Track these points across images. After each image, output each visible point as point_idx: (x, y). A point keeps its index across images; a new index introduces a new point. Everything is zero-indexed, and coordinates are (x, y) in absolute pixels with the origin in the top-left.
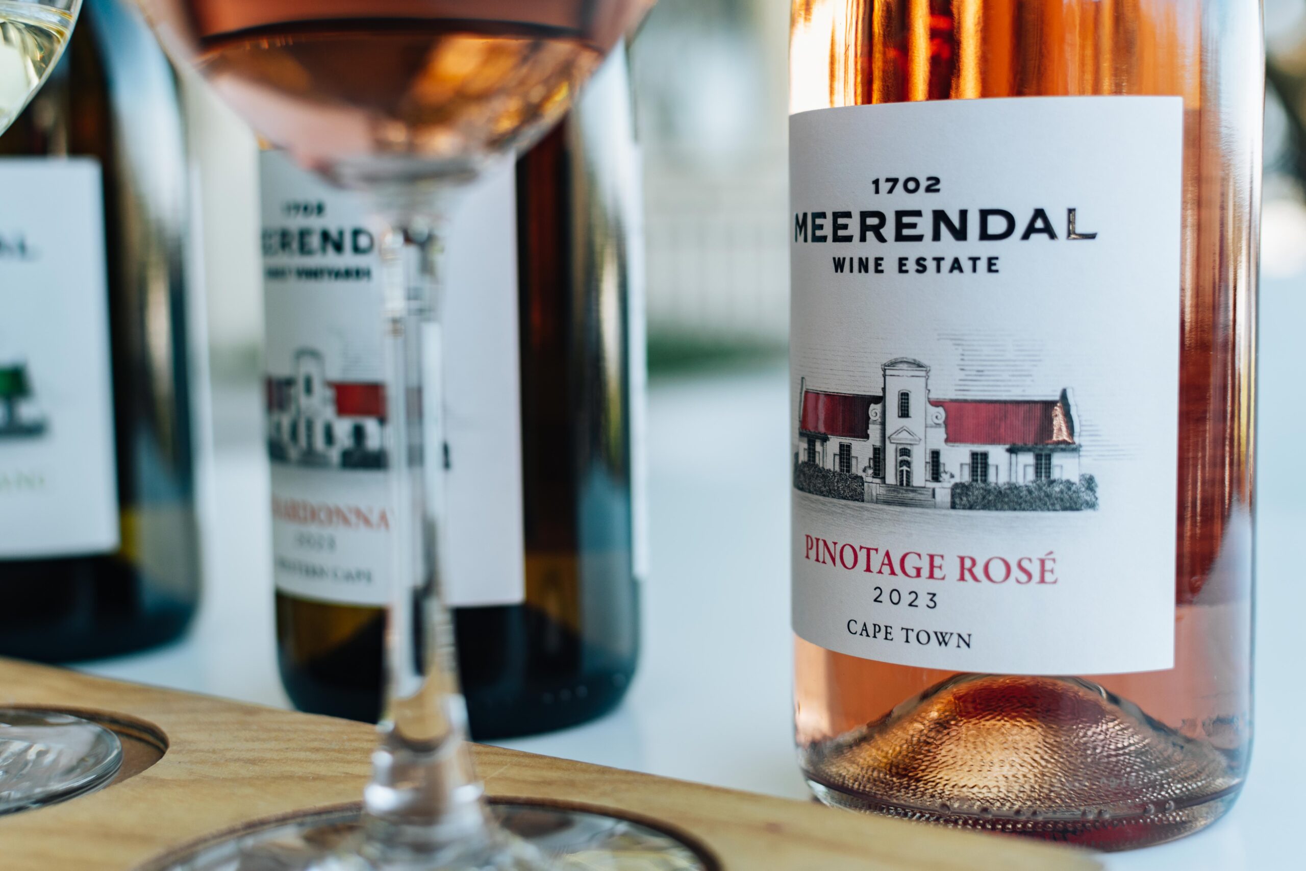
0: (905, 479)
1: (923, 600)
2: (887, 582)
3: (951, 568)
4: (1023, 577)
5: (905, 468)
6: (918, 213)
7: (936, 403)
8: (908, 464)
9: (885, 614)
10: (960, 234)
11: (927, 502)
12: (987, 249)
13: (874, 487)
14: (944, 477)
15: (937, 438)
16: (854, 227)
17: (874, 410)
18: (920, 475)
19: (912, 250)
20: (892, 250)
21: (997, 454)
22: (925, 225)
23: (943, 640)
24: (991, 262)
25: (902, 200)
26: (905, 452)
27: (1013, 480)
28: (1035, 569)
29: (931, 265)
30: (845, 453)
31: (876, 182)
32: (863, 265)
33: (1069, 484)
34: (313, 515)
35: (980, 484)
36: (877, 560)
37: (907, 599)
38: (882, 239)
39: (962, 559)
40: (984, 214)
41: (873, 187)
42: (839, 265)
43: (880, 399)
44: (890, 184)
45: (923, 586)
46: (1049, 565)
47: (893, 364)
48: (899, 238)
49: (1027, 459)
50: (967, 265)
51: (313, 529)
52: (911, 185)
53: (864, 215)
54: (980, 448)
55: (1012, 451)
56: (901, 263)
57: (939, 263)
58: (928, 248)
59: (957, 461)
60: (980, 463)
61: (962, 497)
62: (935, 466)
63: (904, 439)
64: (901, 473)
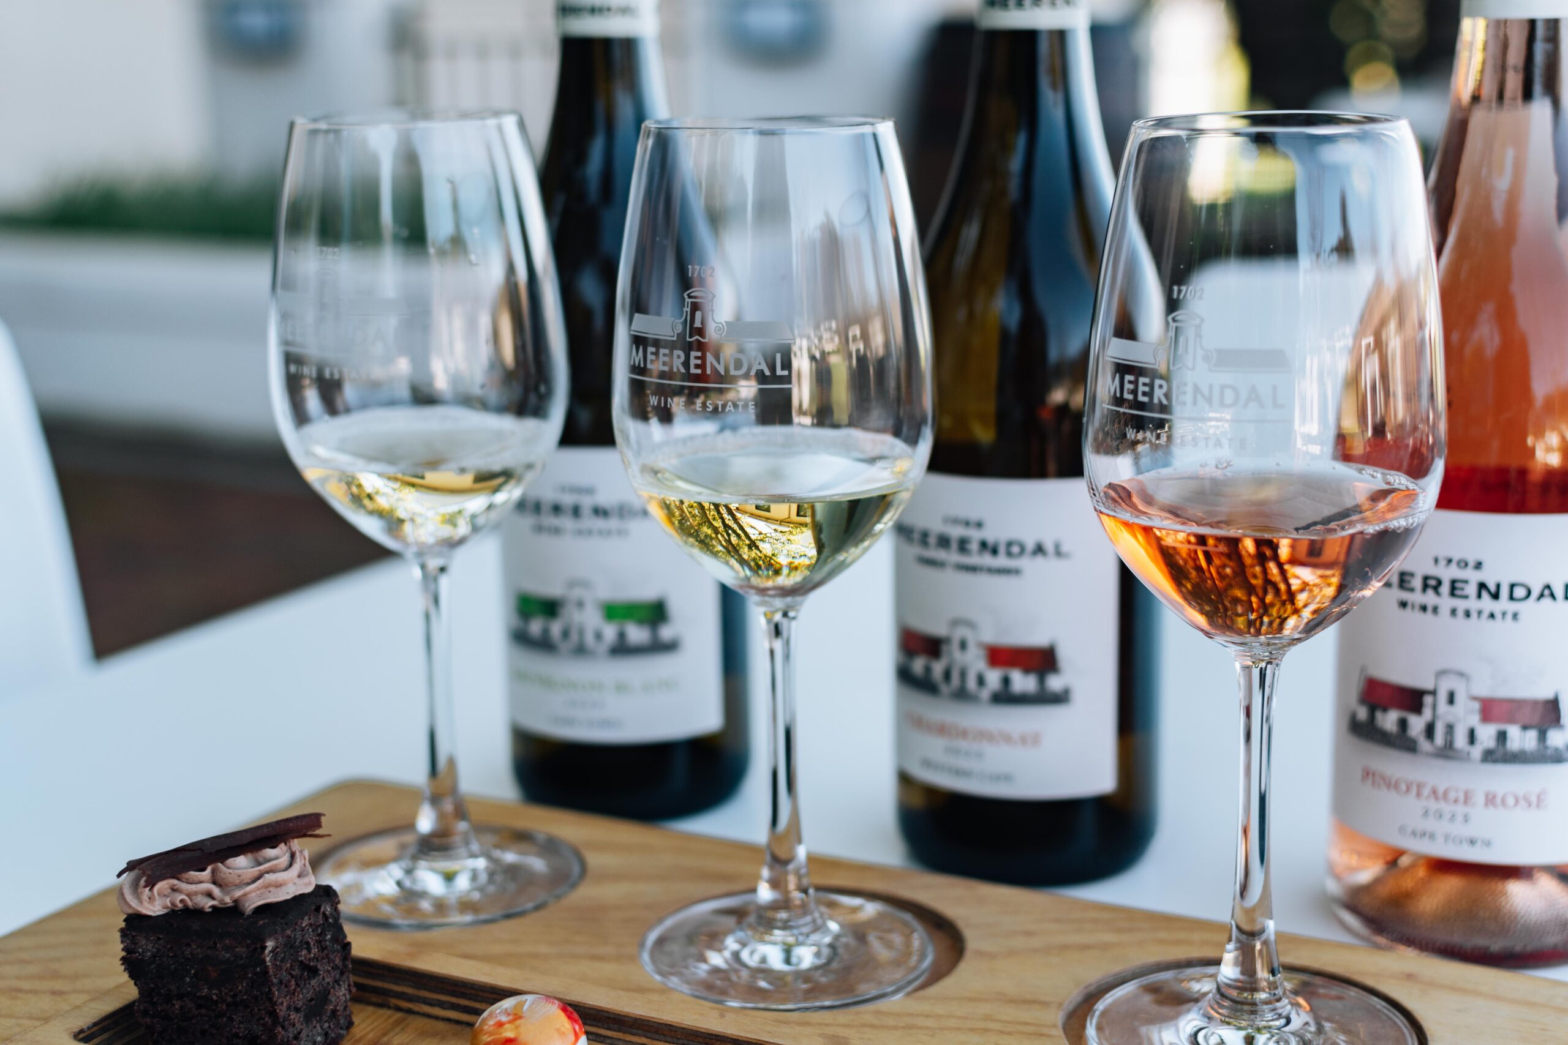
0: (1449, 745)
1: (1460, 818)
2: (1433, 805)
3: (1480, 799)
4: (1524, 804)
5: (1449, 737)
6: (1466, 582)
8: (1452, 734)
9: (1430, 825)
10: (1496, 596)
11: (1464, 758)
12: (1512, 607)
13: (1424, 745)
14: (1477, 744)
15: (1474, 720)
16: (1417, 583)
17: (1428, 700)
18: (1460, 740)
19: (1461, 605)
20: (1446, 602)
21: (1514, 733)
22: (1471, 589)
23: (1472, 842)
24: (1515, 616)
25: (1454, 572)
26: (1450, 727)
27: (1522, 747)
28: (1532, 800)
29: (1474, 615)
30: (1403, 724)
31: (1436, 559)
32: (1424, 608)
33: (1557, 749)
34: (964, 734)
35: (1500, 749)
36: (1426, 791)
37: (1447, 816)
38: (1438, 594)
40: (1512, 586)
41: (1433, 561)
42: (1403, 604)
43: (1433, 693)
44: (1446, 562)
45: (1460, 809)
46: (1541, 797)
48: (1452, 594)
49: (1532, 734)
50: (1498, 615)
51: (962, 744)
52: (1463, 564)
53: (1426, 578)
54: (1503, 728)
55: (1525, 728)
56: (1453, 612)
57: (1480, 613)
58: (1473, 604)
59: (1487, 734)
60: (1502, 736)
61: (1489, 756)
62: (1472, 737)
63: (1450, 719)
64: (1446, 741)
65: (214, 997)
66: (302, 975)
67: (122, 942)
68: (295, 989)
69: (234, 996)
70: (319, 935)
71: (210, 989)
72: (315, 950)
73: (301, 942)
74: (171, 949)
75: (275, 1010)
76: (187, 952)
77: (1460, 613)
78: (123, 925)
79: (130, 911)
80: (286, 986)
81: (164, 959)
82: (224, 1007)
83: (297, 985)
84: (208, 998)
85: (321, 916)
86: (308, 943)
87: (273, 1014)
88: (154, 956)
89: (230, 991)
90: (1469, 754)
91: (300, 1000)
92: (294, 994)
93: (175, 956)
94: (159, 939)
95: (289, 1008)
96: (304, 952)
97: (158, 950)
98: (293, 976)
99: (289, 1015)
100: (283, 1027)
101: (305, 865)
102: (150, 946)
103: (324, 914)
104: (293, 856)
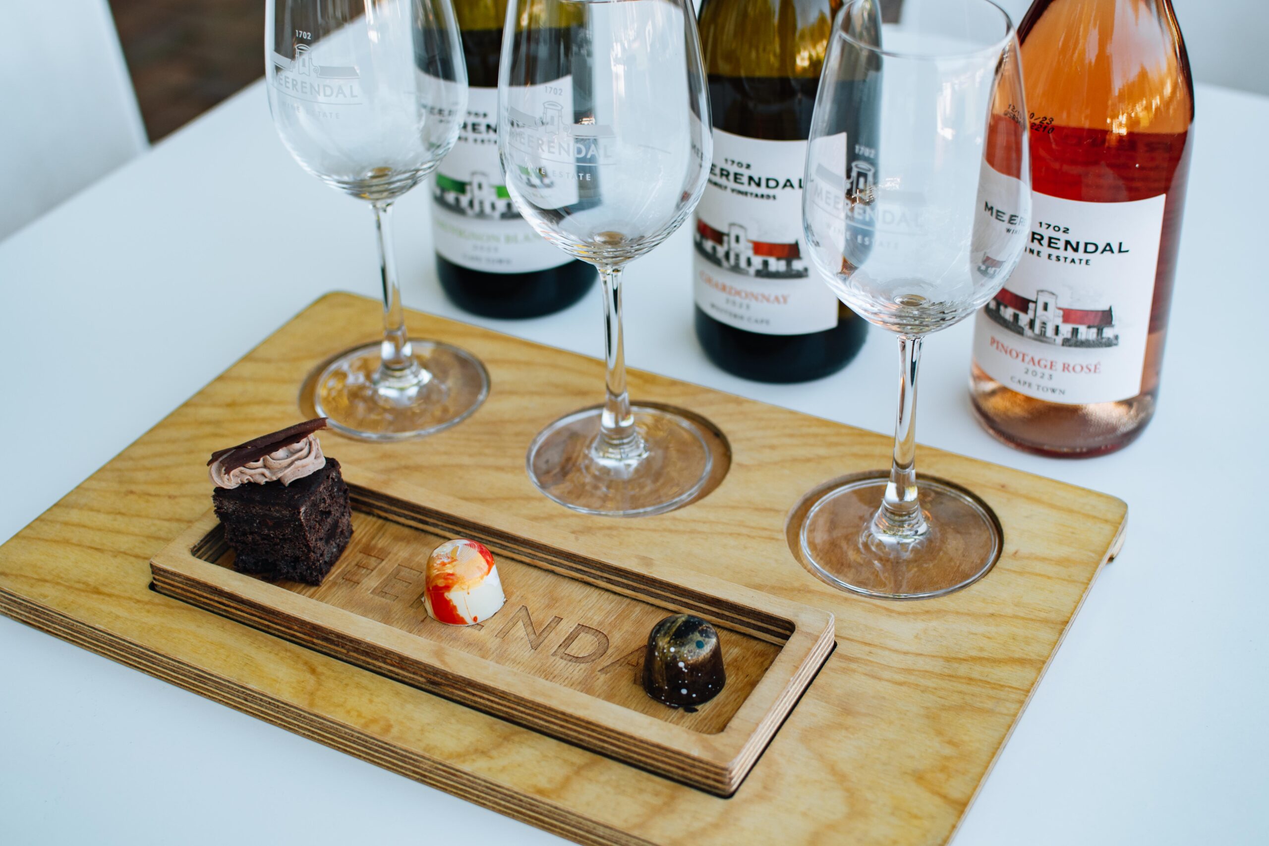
0: (1043, 334)
2: (1031, 368)
3: (1060, 367)
4: (1088, 371)
5: (1043, 329)
6: (1058, 239)
7: (1060, 309)
8: (1045, 328)
9: (1029, 378)
10: (1076, 250)
11: (1053, 342)
12: (1086, 256)
13: (1028, 332)
14: (1060, 335)
15: (1059, 321)
17: (1031, 305)
18: (1050, 332)
19: (1055, 253)
20: (1045, 250)
21: (1082, 328)
22: (1061, 244)
24: (1087, 262)
25: (1051, 233)
26: (1044, 323)
27: (1088, 337)
28: (1093, 368)
29: (1062, 259)
30: (1016, 317)
31: (1041, 223)
33: (1109, 339)
35: (1074, 338)
37: (1040, 376)
38: (1041, 244)
39: (1064, 365)
40: (1086, 244)
41: (1039, 225)
43: (1035, 302)
44: (1047, 226)
45: (1047, 372)
46: (1098, 366)
47: (1042, 291)
48: (1049, 246)
49: (1094, 330)
50: (1077, 261)
51: (738, 299)
52: (1057, 229)
54: (1075, 326)
55: (1089, 327)
56: (1050, 256)
57: (1066, 258)
58: (1062, 253)
59: (1066, 330)
60: (1075, 331)
61: (1066, 342)
62: (1057, 330)
63: (1044, 319)
64: (1041, 331)
65: (272, 535)
66: (322, 518)
67: (214, 503)
68: (319, 529)
69: (284, 535)
70: (330, 491)
71: (269, 530)
72: (328, 501)
73: (320, 500)
74: (244, 508)
75: (309, 544)
76: (254, 511)
77: (1054, 257)
78: (213, 493)
79: (217, 486)
80: (314, 529)
81: (241, 513)
82: (278, 541)
83: (320, 525)
84: (268, 535)
85: (330, 480)
86: (324, 499)
87: (307, 546)
88: (234, 511)
89: (281, 533)
90: (1055, 340)
91: (322, 533)
92: (318, 531)
93: (247, 512)
94: (236, 503)
95: (316, 540)
96: (322, 505)
97: (236, 509)
98: (317, 521)
99: (317, 544)
100: (314, 552)
101: (318, 449)
102: (231, 506)
103: (332, 478)
104: (310, 444)
